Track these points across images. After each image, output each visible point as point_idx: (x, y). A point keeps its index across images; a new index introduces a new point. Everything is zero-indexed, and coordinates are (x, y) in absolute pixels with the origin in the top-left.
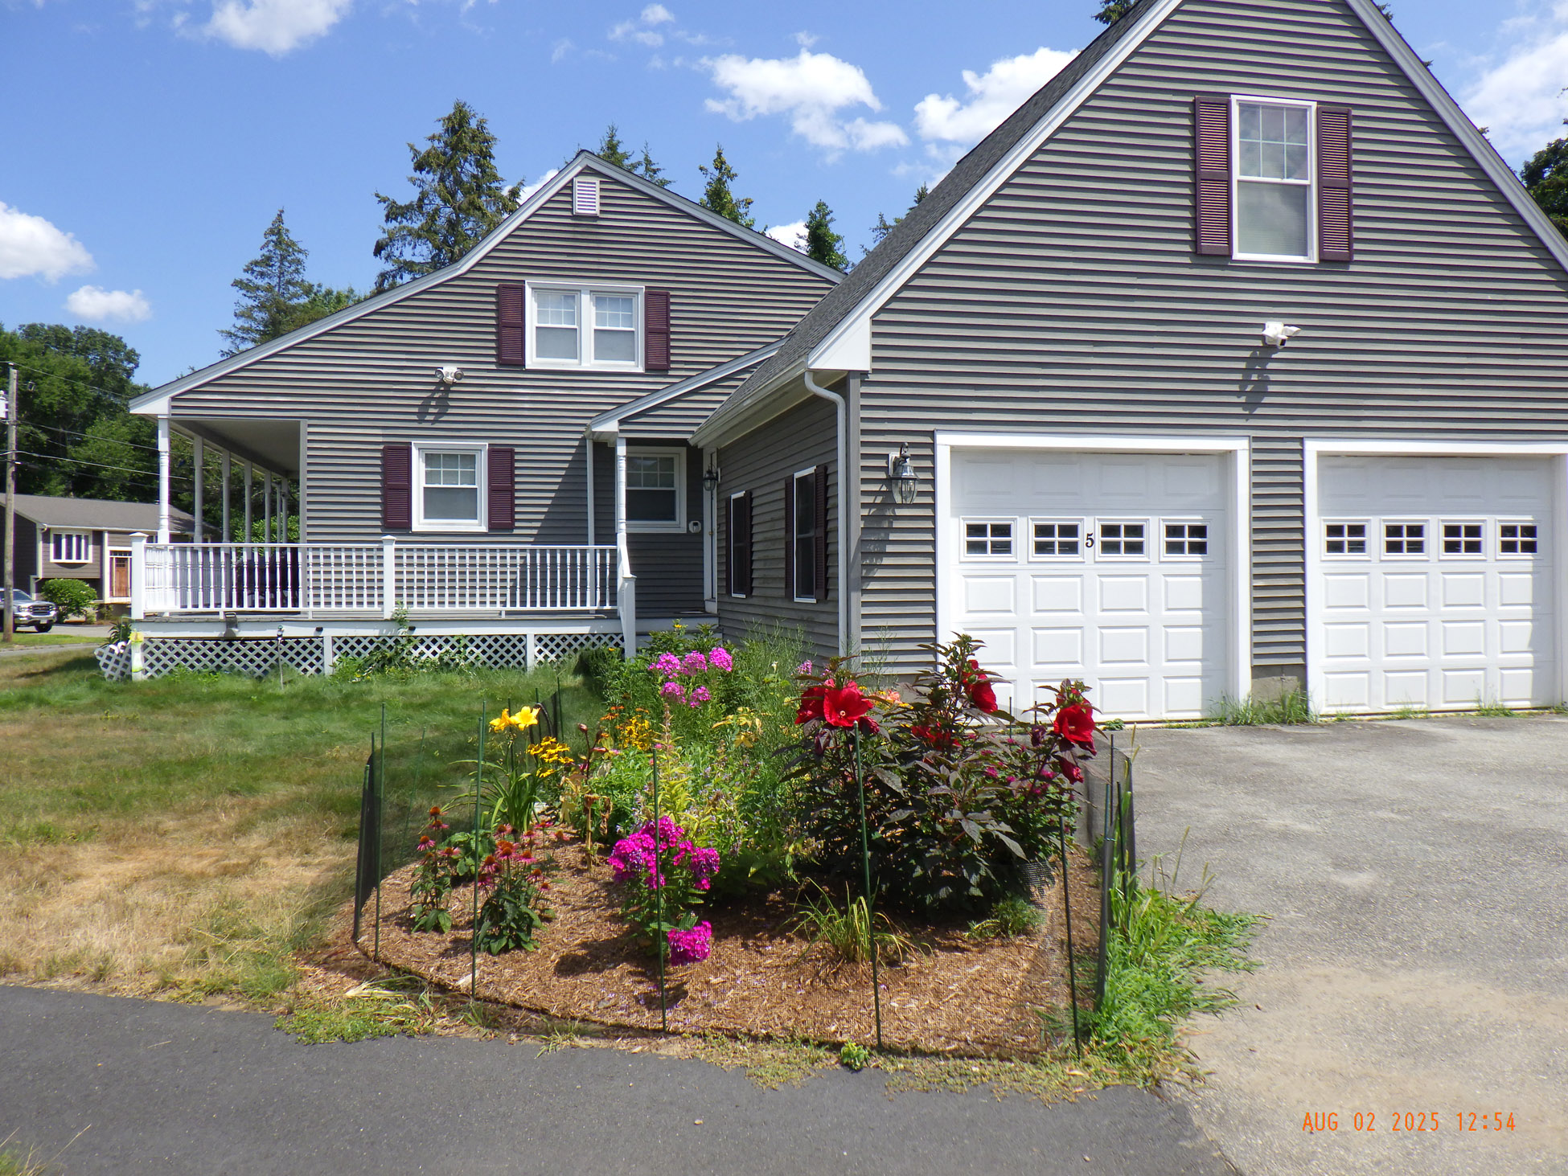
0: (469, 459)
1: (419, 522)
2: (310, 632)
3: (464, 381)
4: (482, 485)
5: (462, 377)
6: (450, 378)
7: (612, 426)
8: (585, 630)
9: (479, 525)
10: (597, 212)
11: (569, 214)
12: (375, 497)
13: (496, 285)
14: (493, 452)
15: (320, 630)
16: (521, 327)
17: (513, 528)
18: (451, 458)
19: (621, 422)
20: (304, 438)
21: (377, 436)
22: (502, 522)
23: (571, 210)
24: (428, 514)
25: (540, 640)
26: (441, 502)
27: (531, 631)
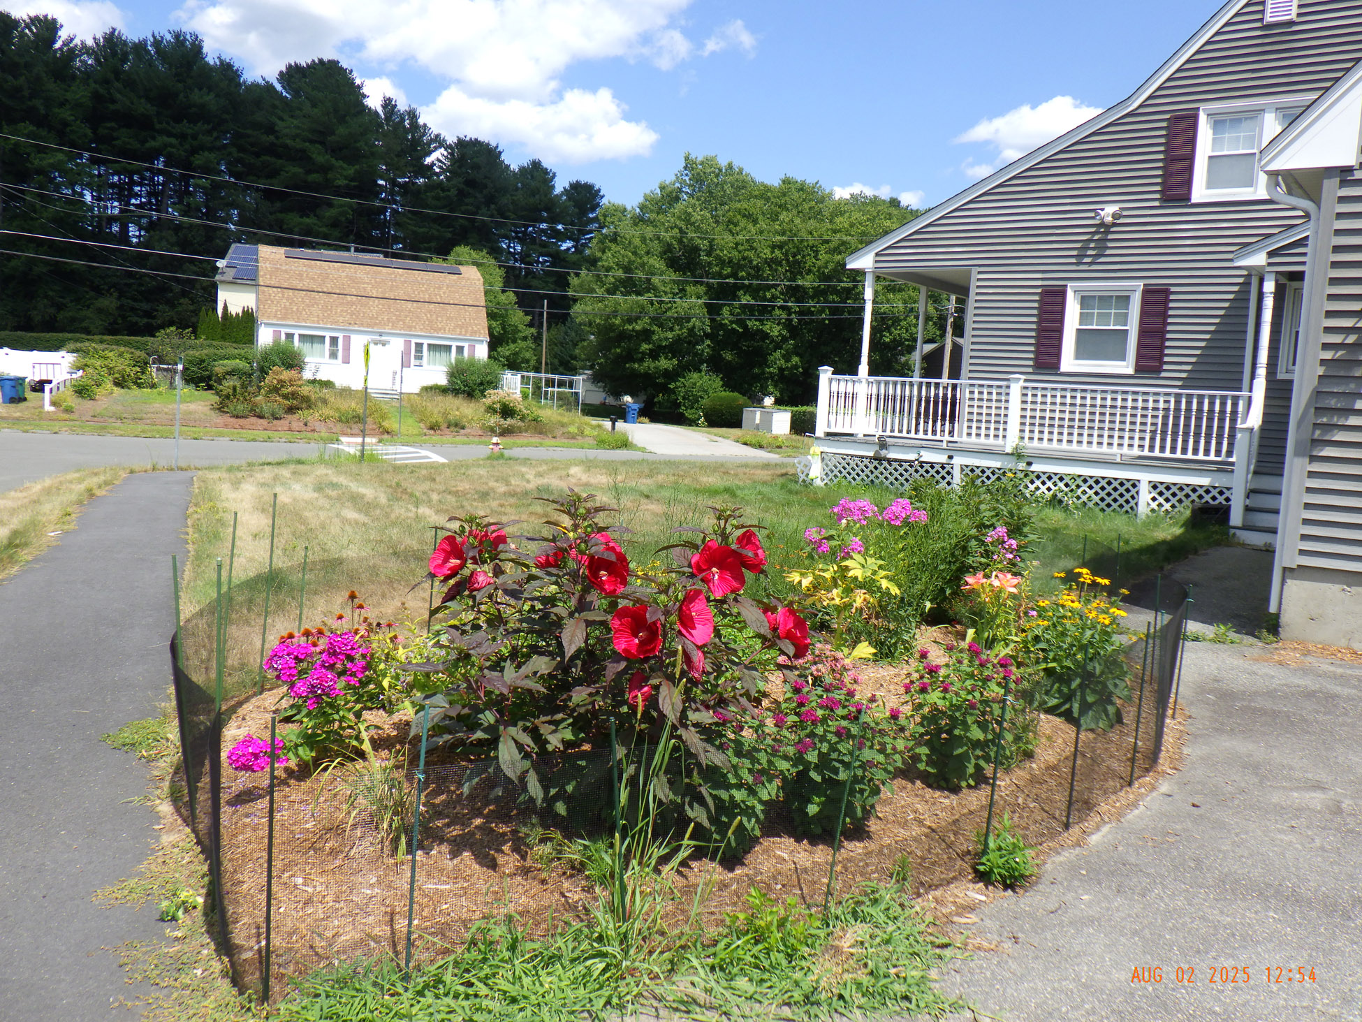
0: (1124, 300)
1: (1069, 362)
2: (943, 458)
3: (1122, 221)
4: (1133, 327)
5: (1121, 216)
6: (1109, 219)
7: (1259, 259)
8: (1205, 481)
9: (1126, 367)
10: (1293, 16)
11: (1259, 25)
12: (1029, 339)
13: (1168, 116)
14: (1148, 293)
15: (951, 457)
16: (1190, 159)
17: (1160, 370)
18: (1105, 300)
19: (1271, 254)
20: (974, 284)
21: (1037, 280)
22: (1150, 362)
23: (1261, 20)
24: (1079, 355)
25: (1155, 487)
26: (1090, 343)
27: (1145, 478)
